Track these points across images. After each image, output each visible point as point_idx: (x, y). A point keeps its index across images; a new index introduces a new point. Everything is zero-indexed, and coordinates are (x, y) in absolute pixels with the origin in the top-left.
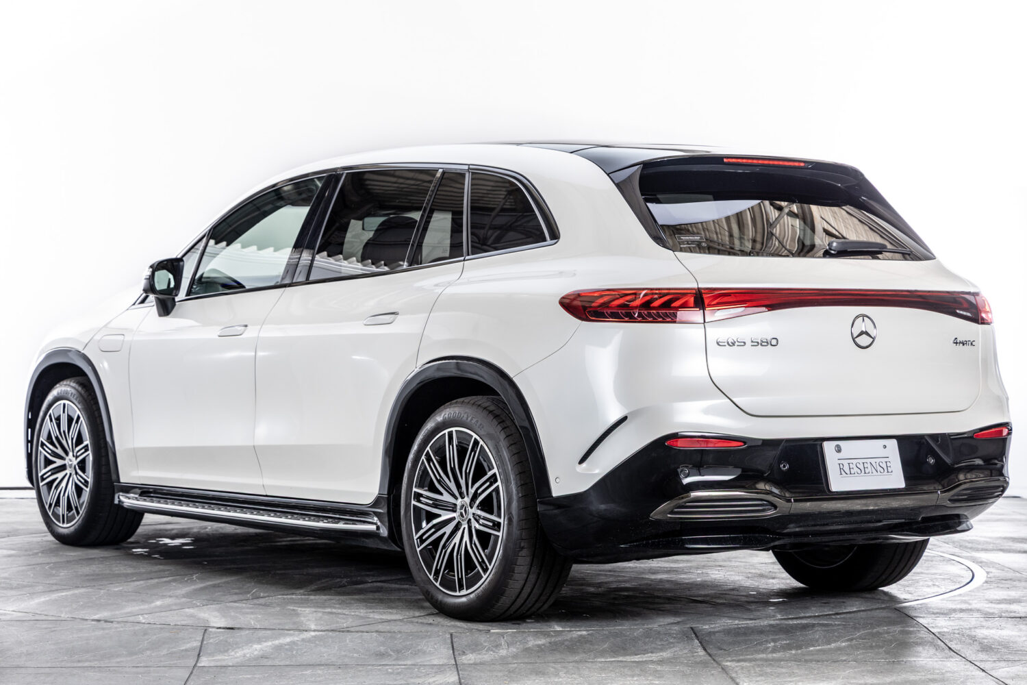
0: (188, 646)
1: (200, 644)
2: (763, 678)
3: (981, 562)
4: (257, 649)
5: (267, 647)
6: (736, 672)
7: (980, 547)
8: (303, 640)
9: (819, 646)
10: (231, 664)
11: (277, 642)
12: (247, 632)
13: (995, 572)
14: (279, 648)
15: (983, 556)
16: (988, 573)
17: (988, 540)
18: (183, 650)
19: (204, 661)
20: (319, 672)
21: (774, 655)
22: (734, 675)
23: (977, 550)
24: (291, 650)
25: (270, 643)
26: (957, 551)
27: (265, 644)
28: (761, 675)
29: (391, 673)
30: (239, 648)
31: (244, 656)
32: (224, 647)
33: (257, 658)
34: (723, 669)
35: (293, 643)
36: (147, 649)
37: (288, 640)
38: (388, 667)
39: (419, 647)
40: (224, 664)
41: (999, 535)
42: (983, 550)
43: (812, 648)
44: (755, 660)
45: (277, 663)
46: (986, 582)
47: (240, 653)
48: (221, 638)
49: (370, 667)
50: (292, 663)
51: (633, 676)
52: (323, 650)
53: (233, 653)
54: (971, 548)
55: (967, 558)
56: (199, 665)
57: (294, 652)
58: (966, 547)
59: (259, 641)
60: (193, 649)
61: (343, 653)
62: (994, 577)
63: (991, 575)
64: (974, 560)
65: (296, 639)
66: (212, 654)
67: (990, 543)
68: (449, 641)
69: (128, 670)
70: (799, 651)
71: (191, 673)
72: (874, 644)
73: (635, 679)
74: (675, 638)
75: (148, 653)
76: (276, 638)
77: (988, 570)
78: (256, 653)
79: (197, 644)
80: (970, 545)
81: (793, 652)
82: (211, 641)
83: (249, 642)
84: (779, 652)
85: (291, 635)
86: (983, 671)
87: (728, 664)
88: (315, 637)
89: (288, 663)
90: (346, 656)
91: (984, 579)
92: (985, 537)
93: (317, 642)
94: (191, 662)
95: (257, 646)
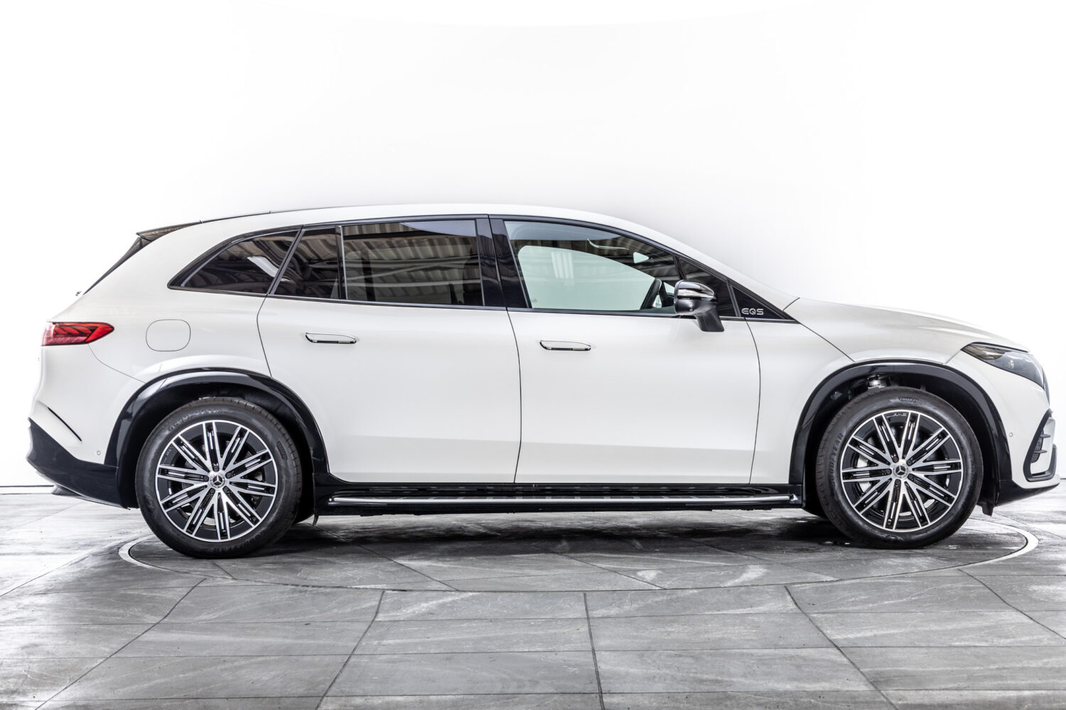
0: (368, 605)
1: (378, 603)
2: (843, 627)
3: (1034, 531)
4: (424, 607)
5: (432, 605)
6: (821, 622)
7: (1034, 519)
8: (462, 599)
9: (892, 600)
10: (402, 619)
11: (441, 601)
12: (417, 593)
13: (1046, 539)
14: (443, 606)
15: (1037, 527)
16: (1039, 540)
17: (1042, 513)
18: (364, 608)
19: (381, 617)
20: (474, 625)
21: (854, 608)
22: (819, 625)
23: (1032, 522)
24: (452, 607)
25: (435, 602)
26: (1014, 523)
27: (431, 603)
28: (841, 624)
29: (534, 625)
30: (409, 606)
31: (414, 612)
32: (398, 606)
33: (423, 614)
34: (810, 619)
35: (454, 601)
36: (335, 608)
37: (450, 599)
38: (531, 621)
39: (558, 605)
40: (397, 619)
41: (1050, 510)
42: (1036, 521)
43: (886, 602)
44: (838, 612)
45: (440, 617)
46: (1038, 547)
47: (410, 610)
48: (396, 598)
49: (516, 621)
50: (453, 618)
51: (734, 626)
52: (478, 607)
53: (404, 610)
54: (1026, 520)
55: (1022, 528)
56: (376, 620)
57: (455, 609)
58: (1023, 520)
59: (427, 600)
60: (373, 607)
61: (495, 610)
62: (1045, 543)
63: (1042, 541)
64: (1028, 530)
65: (457, 598)
66: (387, 611)
67: (1043, 516)
68: (583, 599)
69: (318, 624)
70: (876, 605)
71: (369, 627)
72: (939, 598)
73: (736, 628)
74: (771, 595)
75: (336, 610)
76: (441, 598)
77: (1040, 537)
78: (423, 610)
79: (375, 603)
80: (1025, 518)
81: (871, 605)
82: (387, 600)
83: (418, 601)
84: (859, 605)
85: (452, 595)
86: (1032, 619)
87: (815, 615)
88: (473, 597)
89: (449, 618)
90: (497, 612)
91: (1036, 545)
92: (1039, 511)
93: (474, 601)
94: (370, 618)
95: (425, 605)
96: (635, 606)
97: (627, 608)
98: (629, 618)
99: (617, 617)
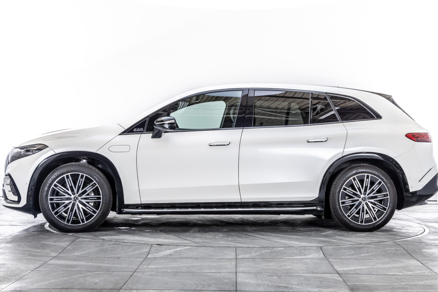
0: (145, 250)
1: (149, 250)
2: (343, 265)
3: (428, 226)
4: (168, 252)
5: (172, 251)
6: (334, 263)
7: (429, 221)
8: (184, 249)
9: (365, 254)
10: (158, 257)
11: (175, 250)
12: (166, 246)
13: (433, 230)
14: (176, 252)
15: (430, 224)
16: (430, 230)
17: (432, 219)
18: (143, 252)
19: (149, 256)
20: (188, 260)
21: (348, 257)
22: (332, 264)
23: (428, 222)
24: (180, 253)
25: (173, 250)
26: (420, 222)
27: (171, 250)
28: (342, 264)
29: (213, 261)
30: (162, 251)
31: (164, 254)
32: (157, 251)
33: (168, 255)
34: (329, 261)
35: (181, 250)
36: (131, 252)
37: (179, 249)
38: (212, 259)
39: (224, 252)
40: (156, 257)
41: (436, 217)
42: (430, 222)
43: (362, 255)
44: (341, 259)
45: (174, 257)
46: (429, 233)
47: (162, 253)
48: (157, 248)
49: (206, 259)
50: (179, 257)
51: (297, 263)
52: (191, 253)
53: (160, 253)
55: (423, 225)
56: (148, 257)
57: (181, 253)
58: (424, 221)
59: (169, 249)
60: (147, 252)
61: (198, 254)
62: (432, 231)
63: (431, 231)
64: (426, 226)
65: (182, 249)
66: (153, 254)
68: (235, 250)
69: (123, 258)
70: (357, 256)
71: (144, 260)
72: (384, 254)
73: (297, 264)
74: (314, 251)
75: (131, 253)
76: (175, 249)
77: (430, 229)
78: (168, 253)
80: (426, 221)
81: (355, 256)
82: (153, 249)
83: (166, 250)
84: (350, 256)
85: (181, 247)
86: (422, 264)
87: (331, 260)
88: (189, 248)
89: (178, 257)
90: (198, 255)
91: (428, 232)
92: (432, 218)
93: (189, 250)
94: (145, 256)
95: (168, 251)
96: (256, 254)
97: (253, 254)
98: (253, 259)
99: (248, 258)
